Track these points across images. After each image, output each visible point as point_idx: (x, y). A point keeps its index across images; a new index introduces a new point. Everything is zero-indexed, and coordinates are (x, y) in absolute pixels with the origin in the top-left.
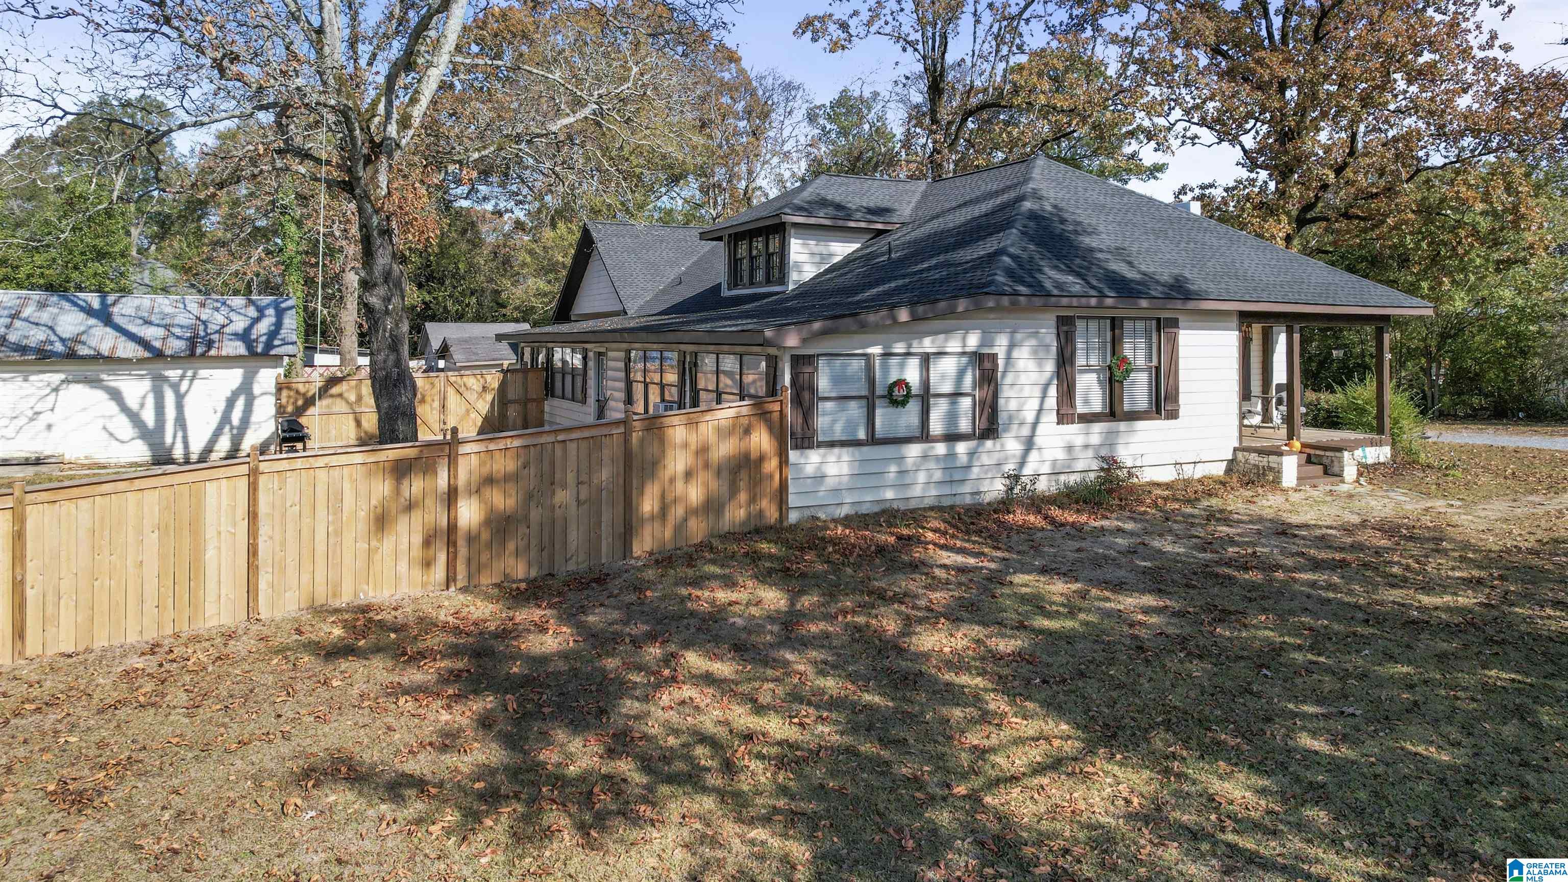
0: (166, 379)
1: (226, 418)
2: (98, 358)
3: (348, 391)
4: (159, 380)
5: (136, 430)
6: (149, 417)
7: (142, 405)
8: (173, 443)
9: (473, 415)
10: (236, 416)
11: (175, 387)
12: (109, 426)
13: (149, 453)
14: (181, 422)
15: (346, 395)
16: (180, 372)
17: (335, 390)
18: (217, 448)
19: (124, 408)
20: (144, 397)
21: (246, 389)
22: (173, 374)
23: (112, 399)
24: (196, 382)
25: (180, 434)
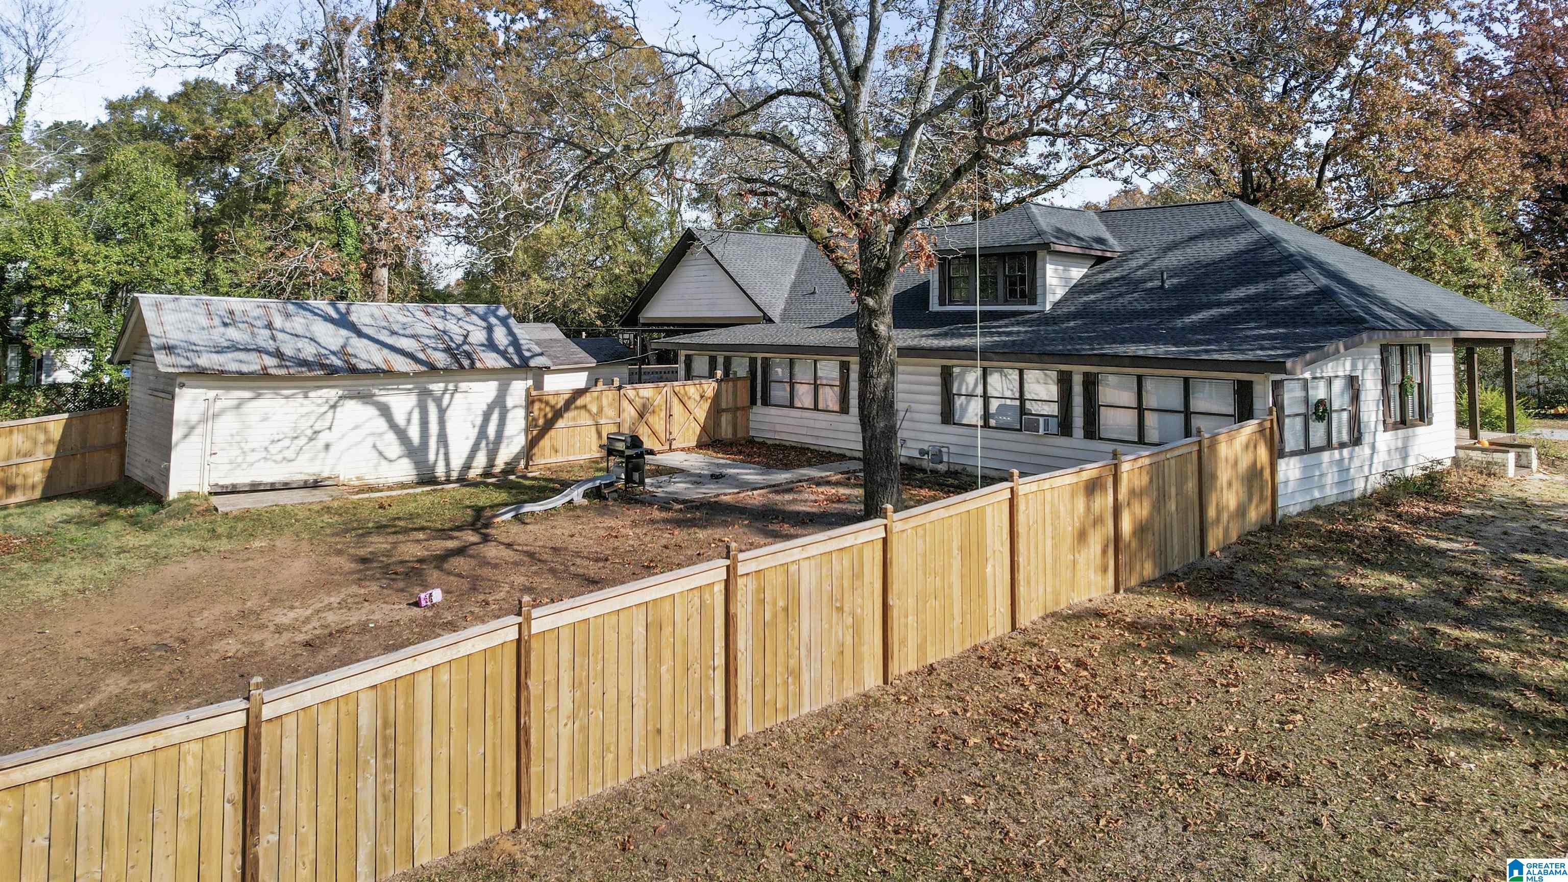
0: (429, 393)
1: (482, 433)
2: (376, 372)
3: (591, 402)
4: (424, 394)
5: (403, 448)
6: (414, 433)
7: (409, 421)
8: (436, 460)
9: (694, 424)
10: (492, 430)
11: (438, 401)
12: (379, 445)
13: (414, 472)
14: (443, 438)
15: (589, 406)
16: (442, 385)
17: (579, 402)
18: (474, 464)
19: (393, 426)
20: (410, 413)
21: (499, 403)
22: (437, 387)
23: (382, 415)
24: (457, 395)
25: (442, 451)
